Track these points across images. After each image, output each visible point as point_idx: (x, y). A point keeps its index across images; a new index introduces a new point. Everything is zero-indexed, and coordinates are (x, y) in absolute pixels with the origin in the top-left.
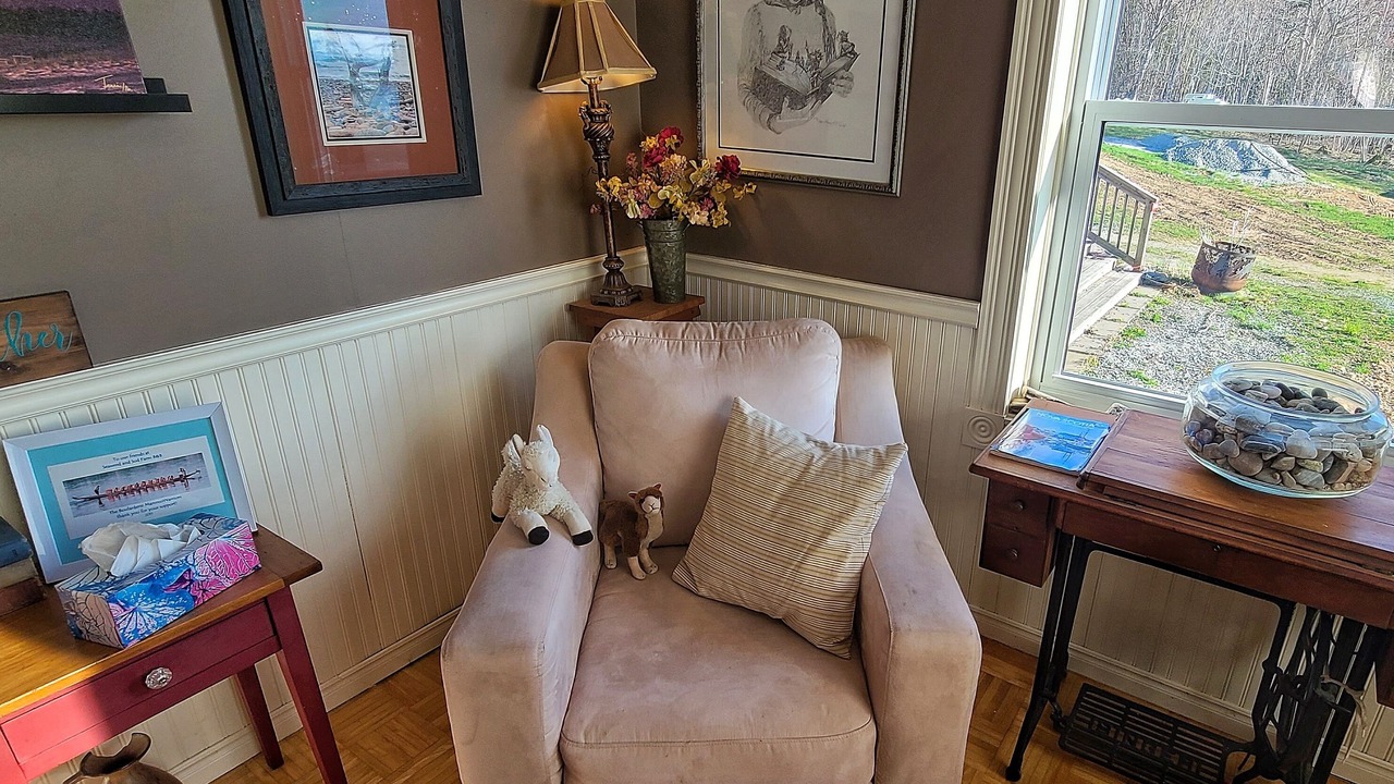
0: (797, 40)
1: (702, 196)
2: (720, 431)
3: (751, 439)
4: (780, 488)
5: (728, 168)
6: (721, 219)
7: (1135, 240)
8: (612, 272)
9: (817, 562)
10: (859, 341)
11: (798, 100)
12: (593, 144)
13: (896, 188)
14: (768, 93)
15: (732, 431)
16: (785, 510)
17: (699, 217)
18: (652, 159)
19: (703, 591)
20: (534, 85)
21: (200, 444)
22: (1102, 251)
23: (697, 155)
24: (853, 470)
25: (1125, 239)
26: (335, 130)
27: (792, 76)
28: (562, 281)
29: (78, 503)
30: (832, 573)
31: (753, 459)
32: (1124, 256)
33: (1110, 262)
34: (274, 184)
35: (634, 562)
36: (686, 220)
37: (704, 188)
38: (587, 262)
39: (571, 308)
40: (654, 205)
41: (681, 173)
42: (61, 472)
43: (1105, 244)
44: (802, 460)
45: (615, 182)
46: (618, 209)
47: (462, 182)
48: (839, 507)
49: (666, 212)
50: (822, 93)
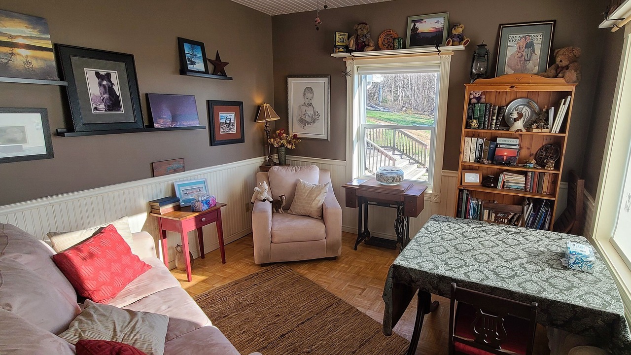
0: (309, 113)
1: (289, 142)
2: (295, 186)
3: (302, 185)
4: (308, 192)
5: (295, 136)
6: (294, 147)
7: (423, 159)
8: (270, 158)
9: (315, 203)
10: (323, 170)
11: (309, 123)
12: (267, 132)
13: (329, 140)
14: (302, 122)
15: (299, 184)
16: (309, 195)
17: (289, 147)
18: (280, 134)
19: (294, 213)
20: (255, 121)
21: (203, 185)
22: (413, 162)
23: (288, 134)
24: (320, 187)
25: (420, 158)
26: (222, 131)
27: (307, 119)
28: (258, 161)
29: (184, 194)
30: (318, 204)
31: (303, 188)
32: (420, 163)
33: (416, 165)
34: (213, 140)
35: (280, 210)
36: (287, 147)
37: (290, 141)
38: (263, 157)
39: (260, 167)
40: (280, 144)
41: (285, 138)
42: (182, 188)
43: (414, 160)
44: (312, 187)
45: (272, 140)
46: (272, 145)
47: (242, 140)
48: (318, 193)
49: (282, 145)
50: (314, 122)
